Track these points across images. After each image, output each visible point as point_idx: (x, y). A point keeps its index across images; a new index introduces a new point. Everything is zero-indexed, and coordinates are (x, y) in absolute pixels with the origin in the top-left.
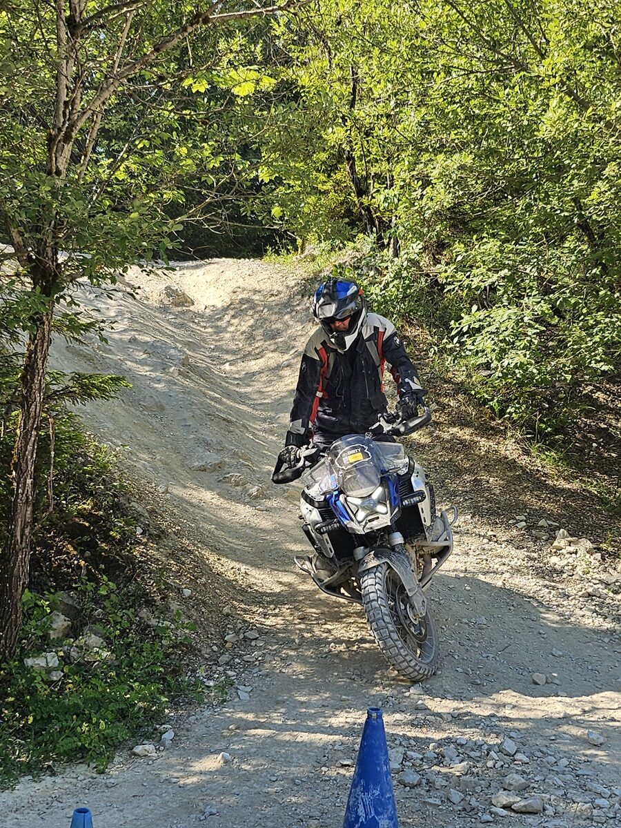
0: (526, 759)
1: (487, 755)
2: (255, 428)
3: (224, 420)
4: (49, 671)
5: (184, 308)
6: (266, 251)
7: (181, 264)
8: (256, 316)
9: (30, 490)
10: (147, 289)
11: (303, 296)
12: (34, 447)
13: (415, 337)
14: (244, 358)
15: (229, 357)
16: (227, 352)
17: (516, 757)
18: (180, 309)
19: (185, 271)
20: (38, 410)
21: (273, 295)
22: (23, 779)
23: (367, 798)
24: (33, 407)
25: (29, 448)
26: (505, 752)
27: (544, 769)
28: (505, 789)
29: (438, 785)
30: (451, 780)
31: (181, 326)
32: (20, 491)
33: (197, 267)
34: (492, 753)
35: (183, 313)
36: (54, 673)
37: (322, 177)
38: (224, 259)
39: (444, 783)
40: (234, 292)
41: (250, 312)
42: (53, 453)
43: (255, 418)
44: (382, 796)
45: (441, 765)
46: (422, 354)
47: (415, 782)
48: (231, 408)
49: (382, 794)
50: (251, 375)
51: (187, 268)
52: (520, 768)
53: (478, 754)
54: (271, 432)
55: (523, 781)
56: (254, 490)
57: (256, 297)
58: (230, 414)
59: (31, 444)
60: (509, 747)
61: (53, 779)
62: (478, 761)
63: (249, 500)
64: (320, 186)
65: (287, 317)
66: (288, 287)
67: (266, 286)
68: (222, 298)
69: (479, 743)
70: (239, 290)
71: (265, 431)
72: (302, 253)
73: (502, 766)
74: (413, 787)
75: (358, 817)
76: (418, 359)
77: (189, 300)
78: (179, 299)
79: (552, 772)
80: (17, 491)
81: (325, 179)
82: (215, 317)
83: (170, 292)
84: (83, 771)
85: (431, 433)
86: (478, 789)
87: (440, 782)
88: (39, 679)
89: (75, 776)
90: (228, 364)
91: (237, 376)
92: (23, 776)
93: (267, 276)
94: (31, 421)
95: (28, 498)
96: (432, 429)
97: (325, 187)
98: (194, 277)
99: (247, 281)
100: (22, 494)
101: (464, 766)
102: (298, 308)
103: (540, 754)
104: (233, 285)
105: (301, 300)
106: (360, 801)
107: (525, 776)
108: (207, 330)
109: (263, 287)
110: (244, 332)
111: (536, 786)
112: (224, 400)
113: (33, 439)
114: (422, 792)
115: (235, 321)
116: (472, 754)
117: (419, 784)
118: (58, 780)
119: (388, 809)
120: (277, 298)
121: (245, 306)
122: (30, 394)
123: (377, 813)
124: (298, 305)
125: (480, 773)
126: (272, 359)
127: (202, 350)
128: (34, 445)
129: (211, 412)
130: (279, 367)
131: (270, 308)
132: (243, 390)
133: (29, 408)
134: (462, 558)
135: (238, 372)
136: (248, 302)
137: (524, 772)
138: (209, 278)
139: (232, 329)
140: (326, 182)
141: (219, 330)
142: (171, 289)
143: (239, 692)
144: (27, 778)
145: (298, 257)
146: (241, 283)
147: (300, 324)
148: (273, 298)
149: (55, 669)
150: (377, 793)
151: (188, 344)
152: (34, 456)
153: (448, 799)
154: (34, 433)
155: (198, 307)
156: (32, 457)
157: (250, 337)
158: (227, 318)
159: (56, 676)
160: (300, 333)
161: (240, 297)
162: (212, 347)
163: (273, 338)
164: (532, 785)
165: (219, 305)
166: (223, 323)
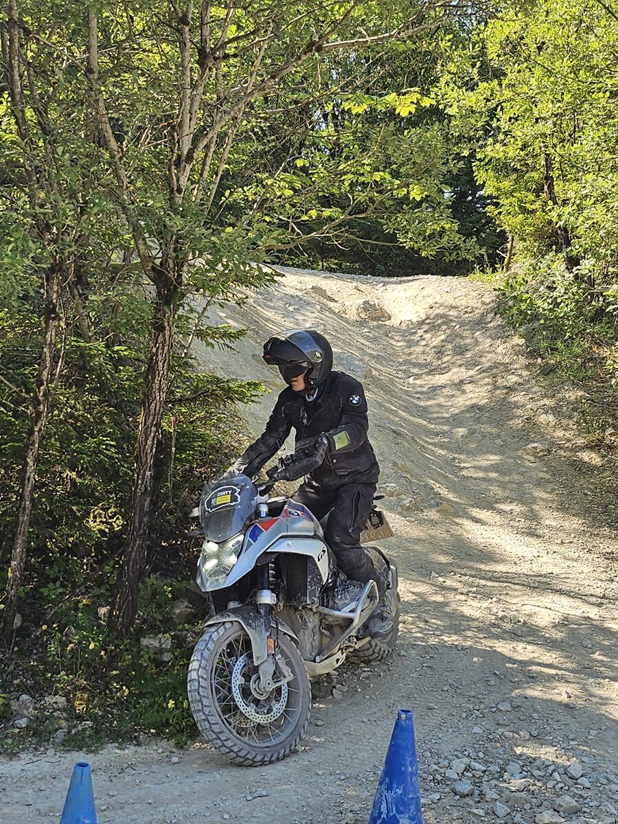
0: (588, 785)
1: (551, 775)
2: (426, 442)
3: (394, 432)
4: (160, 651)
5: (380, 322)
6: (473, 268)
7: (386, 279)
8: (448, 331)
9: (148, 482)
10: (347, 303)
11: (496, 314)
12: (153, 442)
13: (603, 359)
14: (430, 373)
15: (415, 371)
16: (415, 365)
17: (579, 781)
18: (375, 323)
19: (388, 287)
20: (158, 408)
21: (466, 312)
22: (110, 745)
23: (390, 796)
24: (153, 404)
25: (149, 442)
26: (569, 775)
27: (604, 796)
28: (555, 810)
29: (488, 798)
30: (503, 795)
31: (375, 340)
32: (140, 482)
33: (401, 282)
34: (556, 774)
35: (379, 327)
36: (166, 654)
37: (531, 197)
38: (429, 276)
39: (495, 796)
40: (432, 308)
41: (444, 327)
42: (174, 449)
43: (429, 433)
44: (405, 796)
45: (501, 779)
46: (608, 376)
47: (466, 792)
48: (405, 420)
49: (405, 793)
50: (434, 390)
51: (391, 283)
52: (579, 792)
53: (541, 773)
54: (441, 446)
55: (575, 804)
56: (407, 502)
57: (451, 313)
58: (402, 426)
59: (150, 439)
60: (574, 770)
61: (137, 748)
62: (539, 781)
63: (400, 510)
64: (528, 205)
65: (478, 333)
66: (483, 303)
67: (461, 303)
68: (417, 314)
69: (547, 763)
70: (437, 305)
71: (435, 445)
72: (507, 271)
73: (562, 788)
74: (463, 796)
75: (380, 813)
76: (602, 382)
77: (386, 315)
78: (374, 313)
79: (611, 800)
80: (138, 482)
81: (533, 198)
82: (409, 332)
83: (367, 306)
84: (165, 745)
85: (603, 457)
86: (527, 806)
87: (491, 794)
88: (146, 657)
89: (155, 748)
90: (412, 378)
91: (419, 389)
92: (111, 743)
93: (463, 294)
94: (151, 418)
95: (146, 489)
96: (604, 453)
97: (533, 207)
98: (396, 291)
99: (444, 298)
100: (141, 485)
101: (521, 783)
102: (489, 325)
103: (604, 781)
104: (431, 301)
105: (493, 319)
106: (384, 798)
107: (581, 800)
108: (399, 344)
109: (459, 304)
110: (434, 347)
111: (588, 811)
112: (400, 412)
113: (153, 434)
114: (471, 802)
115: (428, 336)
116: (536, 773)
117: (470, 795)
118: (141, 750)
119: (409, 809)
120: (470, 315)
121: (439, 322)
122: (151, 393)
123: (399, 812)
124: (490, 322)
125: (537, 791)
126: (457, 374)
127: (391, 363)
128: (153, 440)
129: (382, 424)
130: (462, 382)
131: (463, 324)
132: (422, 404)
133: (149, 405)
134: (604, 585)
135: (421, 386)
136: (442, 317)
137: (581, 796)
138: (410, 293)
139: (423, 343)
140: (536, 202)
141: (411, 344)
142: (369, 304)
143: (334, 691)
144: (113, 744)
145: (502, 275)
146: (438, 299)
147: (488, 340)
148: (467, 315)
149: (168, 651)
150: (400, 792)
151: (378, 358)
152: (154, 450)
153: (493, 812)
154: (154, 429)
155: (395, 322)
156: (151, 451)
157: (440, 353)
158: (420, 332)
159: (166, 657)
160: (487, 350)
161: (435, 313)
162: (400, 360)
163: (462, 353)
164: (584, 809)
165: (414, 320)
166: (416, 338)
